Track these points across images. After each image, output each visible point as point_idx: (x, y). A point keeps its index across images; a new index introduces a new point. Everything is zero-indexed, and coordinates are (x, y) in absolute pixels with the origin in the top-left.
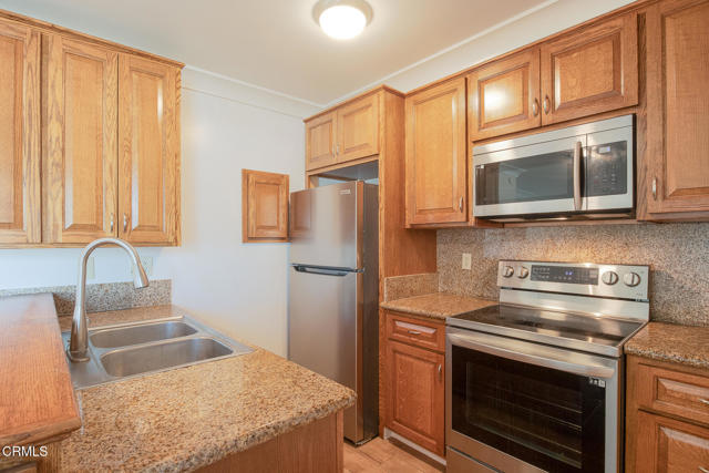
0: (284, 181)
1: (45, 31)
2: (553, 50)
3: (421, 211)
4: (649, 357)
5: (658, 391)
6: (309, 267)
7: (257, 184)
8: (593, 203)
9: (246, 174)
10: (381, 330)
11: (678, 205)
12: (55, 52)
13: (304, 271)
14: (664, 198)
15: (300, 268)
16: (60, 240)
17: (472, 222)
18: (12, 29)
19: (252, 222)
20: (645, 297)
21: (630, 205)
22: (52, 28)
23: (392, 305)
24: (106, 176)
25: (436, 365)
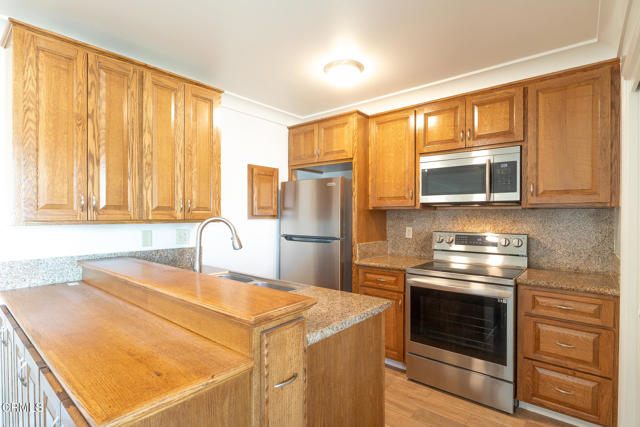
0: (275, 173)
1: (142, 69)
2: (474, 101)
3: (381, 198)
4: (529, 285)
5: (535, 303)
6: (296, 236)
7: (259, 176)
8: (498, 197)
9: (251, 168)
10: (354, 280)
11: (544, 200)
12: (148, 84)
13: (291, 239)
14: (537, 195)
15: (289, 238)
16: (150, 218)
17: (418, 207)
18: (121, 67)
19: (255, 204)
20: (525, 254)
21: (518, 199)
22: (146, 66)
23: (363, 262)
24: (177, 171)
25: (397, 301)
